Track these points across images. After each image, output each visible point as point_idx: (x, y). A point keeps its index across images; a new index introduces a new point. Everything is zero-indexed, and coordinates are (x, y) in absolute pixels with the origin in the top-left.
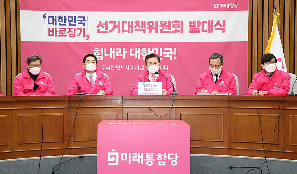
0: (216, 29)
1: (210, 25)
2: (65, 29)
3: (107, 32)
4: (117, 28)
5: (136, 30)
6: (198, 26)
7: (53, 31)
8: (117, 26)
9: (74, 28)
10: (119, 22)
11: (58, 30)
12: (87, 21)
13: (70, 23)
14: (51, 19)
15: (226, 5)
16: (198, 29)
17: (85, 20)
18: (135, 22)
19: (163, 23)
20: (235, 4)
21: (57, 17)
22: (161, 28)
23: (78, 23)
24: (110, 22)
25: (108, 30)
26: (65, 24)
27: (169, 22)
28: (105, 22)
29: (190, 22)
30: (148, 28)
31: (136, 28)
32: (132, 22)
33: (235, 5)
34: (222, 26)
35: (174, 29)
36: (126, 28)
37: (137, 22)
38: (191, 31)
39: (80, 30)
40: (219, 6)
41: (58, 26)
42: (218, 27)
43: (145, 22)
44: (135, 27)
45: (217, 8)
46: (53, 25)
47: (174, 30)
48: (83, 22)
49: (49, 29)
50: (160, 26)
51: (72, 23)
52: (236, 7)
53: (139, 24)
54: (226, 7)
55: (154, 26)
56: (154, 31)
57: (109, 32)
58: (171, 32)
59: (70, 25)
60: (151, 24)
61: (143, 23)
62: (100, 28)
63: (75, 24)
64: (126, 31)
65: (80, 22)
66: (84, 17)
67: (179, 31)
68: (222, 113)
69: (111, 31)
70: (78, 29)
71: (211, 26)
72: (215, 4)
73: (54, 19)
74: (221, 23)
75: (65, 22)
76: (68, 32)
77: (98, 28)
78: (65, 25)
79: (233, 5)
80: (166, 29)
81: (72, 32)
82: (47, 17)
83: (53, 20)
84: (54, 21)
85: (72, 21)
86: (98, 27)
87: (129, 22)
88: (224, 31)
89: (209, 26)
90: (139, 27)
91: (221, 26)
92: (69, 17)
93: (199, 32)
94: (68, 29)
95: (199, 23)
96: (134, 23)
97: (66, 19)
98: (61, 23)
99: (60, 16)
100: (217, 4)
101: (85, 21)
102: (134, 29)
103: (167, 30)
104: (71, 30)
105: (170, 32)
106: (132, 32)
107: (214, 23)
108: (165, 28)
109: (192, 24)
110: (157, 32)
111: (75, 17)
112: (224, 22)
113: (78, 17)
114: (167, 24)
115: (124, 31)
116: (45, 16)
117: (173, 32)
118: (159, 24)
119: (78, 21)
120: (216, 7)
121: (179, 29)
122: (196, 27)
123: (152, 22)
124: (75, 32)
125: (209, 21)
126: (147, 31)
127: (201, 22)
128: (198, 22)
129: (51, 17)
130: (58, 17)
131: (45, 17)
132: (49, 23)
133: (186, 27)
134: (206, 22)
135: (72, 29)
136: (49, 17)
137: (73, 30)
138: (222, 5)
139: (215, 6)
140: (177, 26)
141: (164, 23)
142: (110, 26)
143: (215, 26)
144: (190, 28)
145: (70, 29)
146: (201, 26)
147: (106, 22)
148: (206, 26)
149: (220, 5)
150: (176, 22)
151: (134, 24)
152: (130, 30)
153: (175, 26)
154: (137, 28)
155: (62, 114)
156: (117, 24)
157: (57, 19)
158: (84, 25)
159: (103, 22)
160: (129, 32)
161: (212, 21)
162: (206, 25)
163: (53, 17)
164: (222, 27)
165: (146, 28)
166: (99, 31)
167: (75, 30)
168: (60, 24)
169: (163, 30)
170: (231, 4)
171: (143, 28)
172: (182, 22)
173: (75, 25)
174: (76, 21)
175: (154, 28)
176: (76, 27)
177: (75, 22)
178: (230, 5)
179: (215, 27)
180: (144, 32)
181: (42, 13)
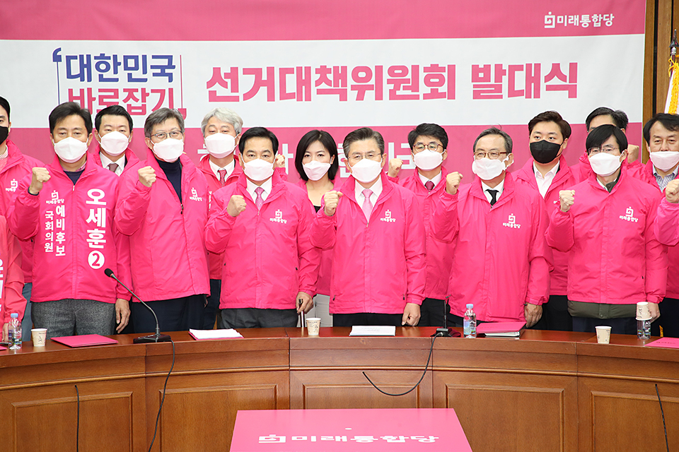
0: (549, 88)
1: (533, 75)
2: (116, 91)
3: (236, 99)
4: (266, 88)
5: (320, 92)
6: (498, 79)
7: (81, 97)
8: (265, 81)
9: (143, 90)
10: (271, 71)
11: (95, 94)
12: (178, 67)
13: (130, 75)
14: (75, 65)
15: (580, 19)
16: (499, 89)
17: (173, 64)
18: (317, 71)
19: (396, 72)
20: (605, 16)
21: (92, 58)
22: (392, 86)
23: (155, 75)
24: (246, 71)
25: (240, 94)
26: (115, 76)
27: (415, 68)
28: (230, 72)
29: (476, 69)
30: (353, 88)
31: (319, 87)
32: (308, 69)
33: (605, 19)
34: (568, 80)
35: (428, 90)
36: (291, 86)
37: (323, 71)
38: (477, 95)
39: (159, 94)
40: (558, 22)
41: (96, 85)
42: (556, 81)
43: (344, 68)
44: (318, 83)
45: (553, 26)
46: (82, 80)
47: (430, 92)
48: (167, 71)
49: (71, 91)
50: (389, 82)
51: (136, 74)
52: (609, 23)
53: (328, 75)
54: (580, 24)
55: (372, 82)
56: (370, 94)
57: (241, 98)
58: (421, 97)
59: (130, 79)
60: (362, 75)
61: (340, 73)
62: (217, 88)
63: (144, 76)
64: (291, 96)
65: (159, 71)
66: (170, 58)
67: (442, 95)
68: (560, 390)
69: (248, 96)
70: (153, 91)
71: (536, 80)
72: (546, 17)
73: (85, 64)
74: (565, 70)
75: (116, 72)
76: (125, 101)
77: (211, 89)
78: (117, 80)
79: (601, 18)
80: (405, 88)
81: (137, 100)
82: (64, 59)
83: (82, 66)
84: (85, 69)
85: (136, 68)
86: (210, 84)
87: (299, 69)
88: (573, 94)
89: (529, 79)
90: (329, 83)
91: (563, 78)
92: (126, 58)
93: (501, 97)
94: (125, 90)
95: (500, 70)
96: (313, 71)
97: (120, 64)
98: (106, 75)
99: (102, 56)
100: (554, 17)
101: (174, 67)
102: (314, 89)
103: (409, 92)
104: (134, 93)
105: (417, 97)
106: (308, 98)
107: (546, 70)
108: (402, 85)
109: (481, 75)
110: (379, 96)
111: (144, 57)
112: (573, 67)
113: (154, 57)
114: (409, 76)
115: (284, 96)
116: (58, 54)
117: (426, 96)
118: (386, 76)
119: (152, 67)
120: (551, 24)
121: (443, 89)
122: (492, 82)
123: (367, 70)
124: (144, 100)
125: (529, 66)
126: (352, 95)
127: (505, 67)
128: (498, 67)
129: (75, 58)
130: (96, 58)
131: (57, 58)
132: (69, 76)
133: (464, 84)
134: (520, 68)
135: (137, 90)
136: (69, 58)
137: (138, 95)
138: (568, 18)
139: (546, 22)
140: (437, 80)
141: (400, 71)
142: (246, 82)
143: (548, 78)
144: (475, 86)
145: (131, 92)
146: (505, 79)
147: (235, 70)
148: (520, 81)
149: (561, 19)
150: (435, 67)
151: (315, 77)
152: (303, 92)
153: (432, 80)
154: (324, 86)
155: (128, 394)
156: (264, 77)
157: (94, 62)
158: (171, 80)
159: (225, 70)
160: (300, 99)
161: (538, 66)
162: (520, 78)
163: (81, 57)
164: (568, 83)
165: (349, 88)
166: (213, 97)
167: (144, 94)
168: (101, 79)
169: (398, 93)
170: (595, 17)
171: (340, 87)
172: (452, 69)
173: (145, 80)
174: (148, 67)
175: (371, 88)
176: (148, 87)
177: (145, 72)
178: (591, 19)
179: (548, 83)
180: (343, 97)
181: (50, 45)
